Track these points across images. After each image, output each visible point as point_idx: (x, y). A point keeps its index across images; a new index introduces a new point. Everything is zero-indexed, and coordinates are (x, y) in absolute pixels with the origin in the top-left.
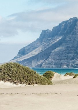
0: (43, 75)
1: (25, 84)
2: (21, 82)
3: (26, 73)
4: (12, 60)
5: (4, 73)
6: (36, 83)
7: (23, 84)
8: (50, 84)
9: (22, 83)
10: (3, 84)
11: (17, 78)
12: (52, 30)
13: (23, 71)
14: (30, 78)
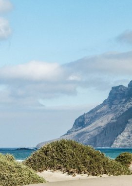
0: (116, 160)
1: (86, 175)
2: (79, 172)
3: (88, 157)
4: (64, 135)
5: (52, 157)
6: (105, 173)
7: (83, 174)
8: (128, 174)
9: (81, 173)
10: (51, 175)
11: (74, 165)
12: (129, 85)
13: (83, 154)
14: (95, 164)
